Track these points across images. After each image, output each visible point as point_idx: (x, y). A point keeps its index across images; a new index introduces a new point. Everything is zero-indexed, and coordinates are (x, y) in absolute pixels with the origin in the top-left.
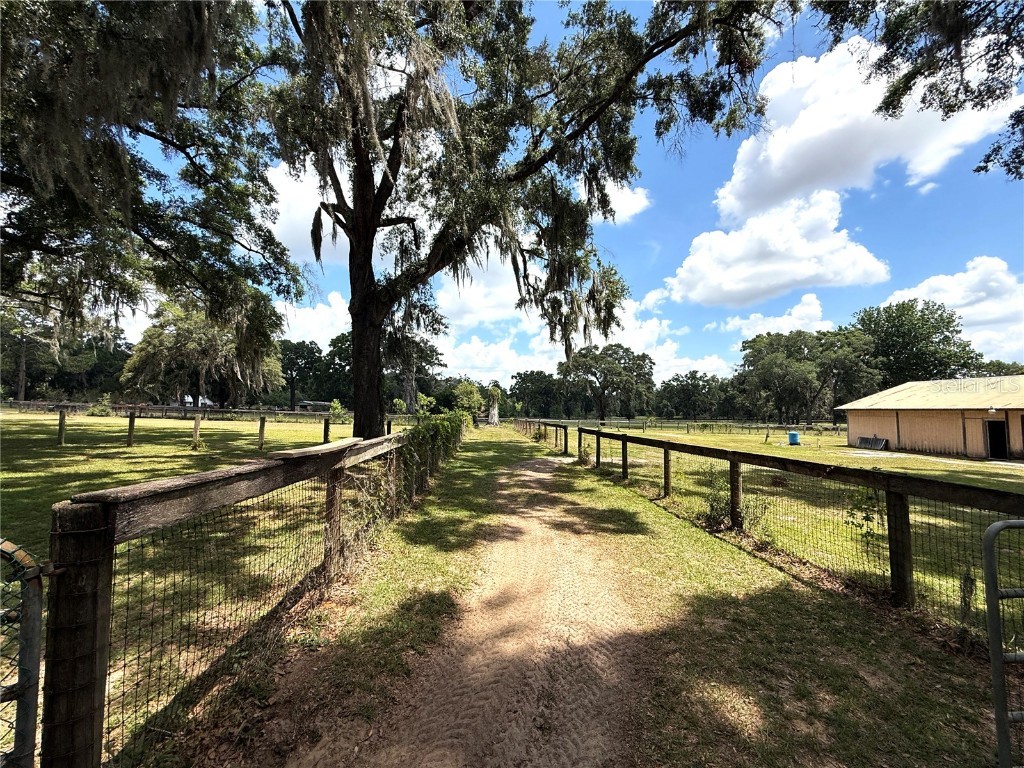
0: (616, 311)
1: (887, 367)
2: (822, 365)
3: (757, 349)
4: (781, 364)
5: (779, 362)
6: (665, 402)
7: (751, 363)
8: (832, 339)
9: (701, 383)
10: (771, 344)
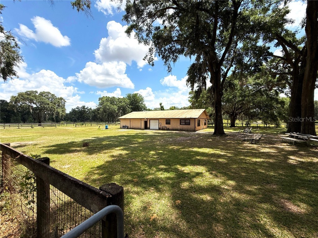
2: (118, 107)
3: (103, 101)
5: (108, 105)
6: (73, 116)
7: (101, 105)
8: (121, 100)
9: (86, 110)
10: (107, 100)
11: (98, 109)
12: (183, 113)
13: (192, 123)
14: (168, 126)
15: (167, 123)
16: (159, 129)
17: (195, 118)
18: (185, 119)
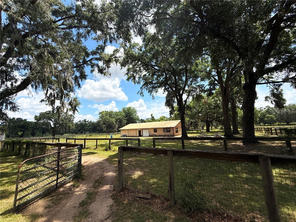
0: (77, 108)
1: (127, 120)
2: (116, 119)
3: (103, 115)
4: (108, 119)
7: (101, 118)
8: (118, 113)
9: (87, 123)
10: (106, 114)
11: (99, 122)
12: (165, 124)
13: (171, 130)
14: (155, 133)
15: (155, 132)
16: (150, 136)
17: (173, 127)
18: (167, 128)
